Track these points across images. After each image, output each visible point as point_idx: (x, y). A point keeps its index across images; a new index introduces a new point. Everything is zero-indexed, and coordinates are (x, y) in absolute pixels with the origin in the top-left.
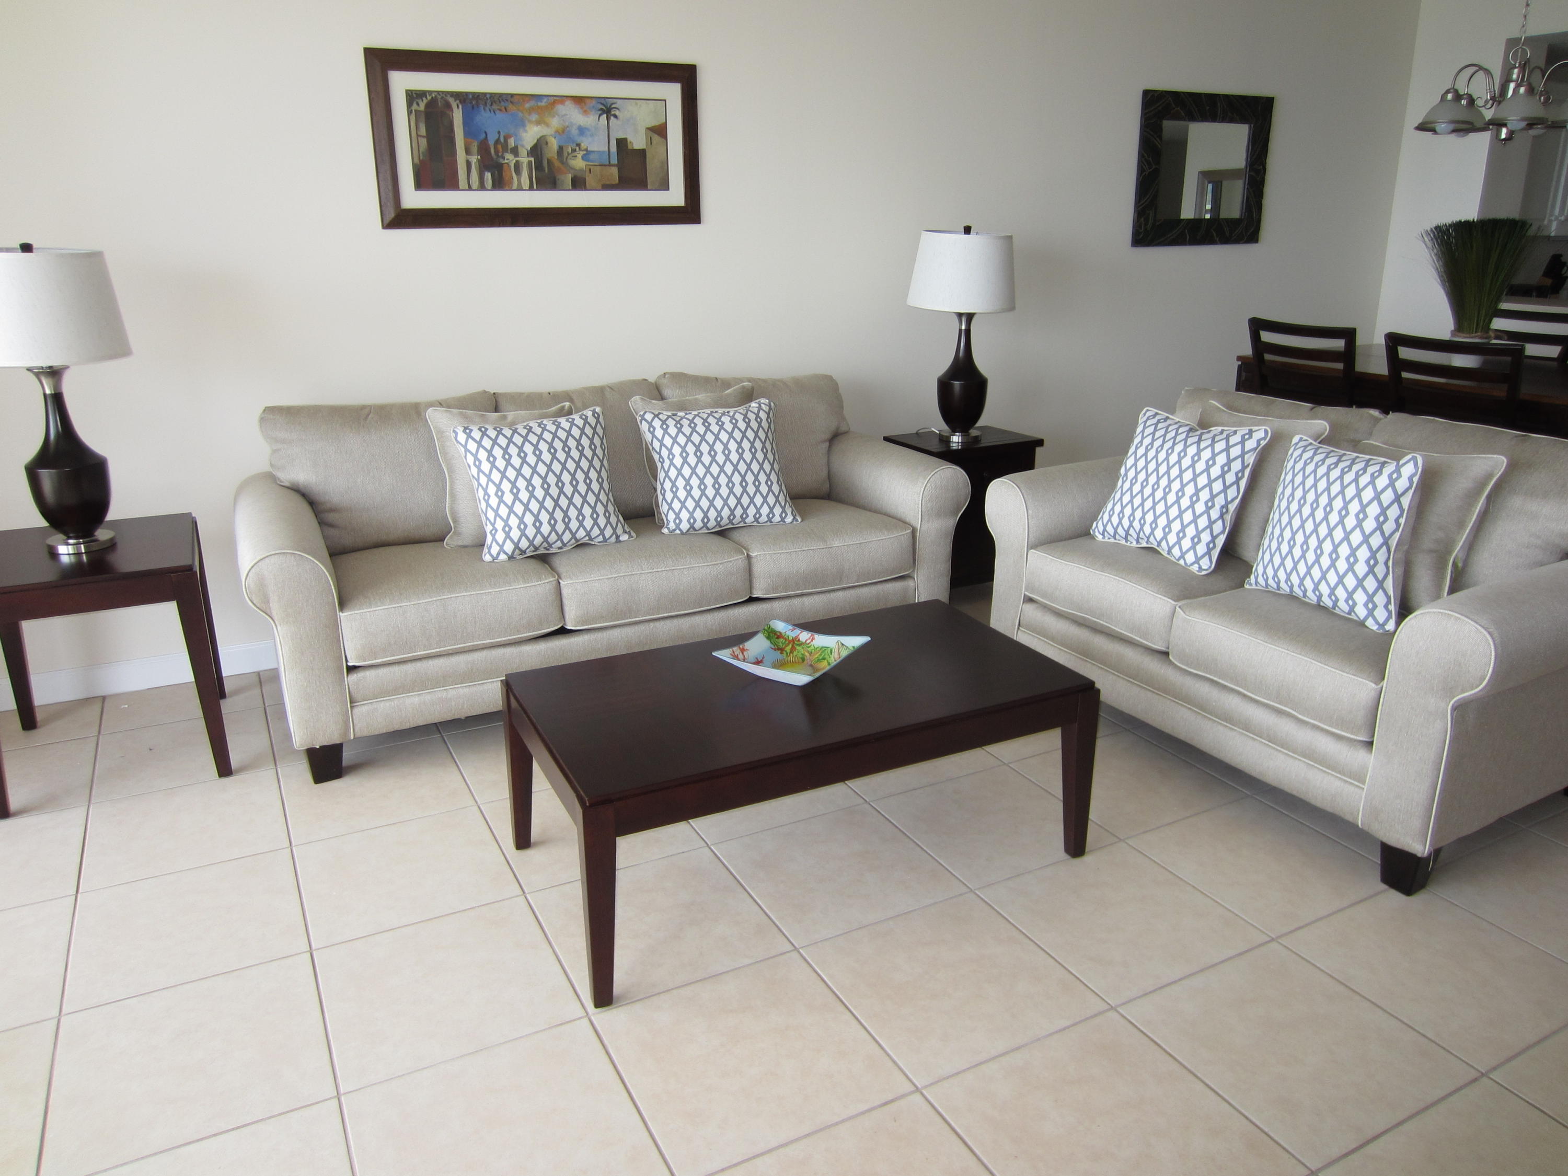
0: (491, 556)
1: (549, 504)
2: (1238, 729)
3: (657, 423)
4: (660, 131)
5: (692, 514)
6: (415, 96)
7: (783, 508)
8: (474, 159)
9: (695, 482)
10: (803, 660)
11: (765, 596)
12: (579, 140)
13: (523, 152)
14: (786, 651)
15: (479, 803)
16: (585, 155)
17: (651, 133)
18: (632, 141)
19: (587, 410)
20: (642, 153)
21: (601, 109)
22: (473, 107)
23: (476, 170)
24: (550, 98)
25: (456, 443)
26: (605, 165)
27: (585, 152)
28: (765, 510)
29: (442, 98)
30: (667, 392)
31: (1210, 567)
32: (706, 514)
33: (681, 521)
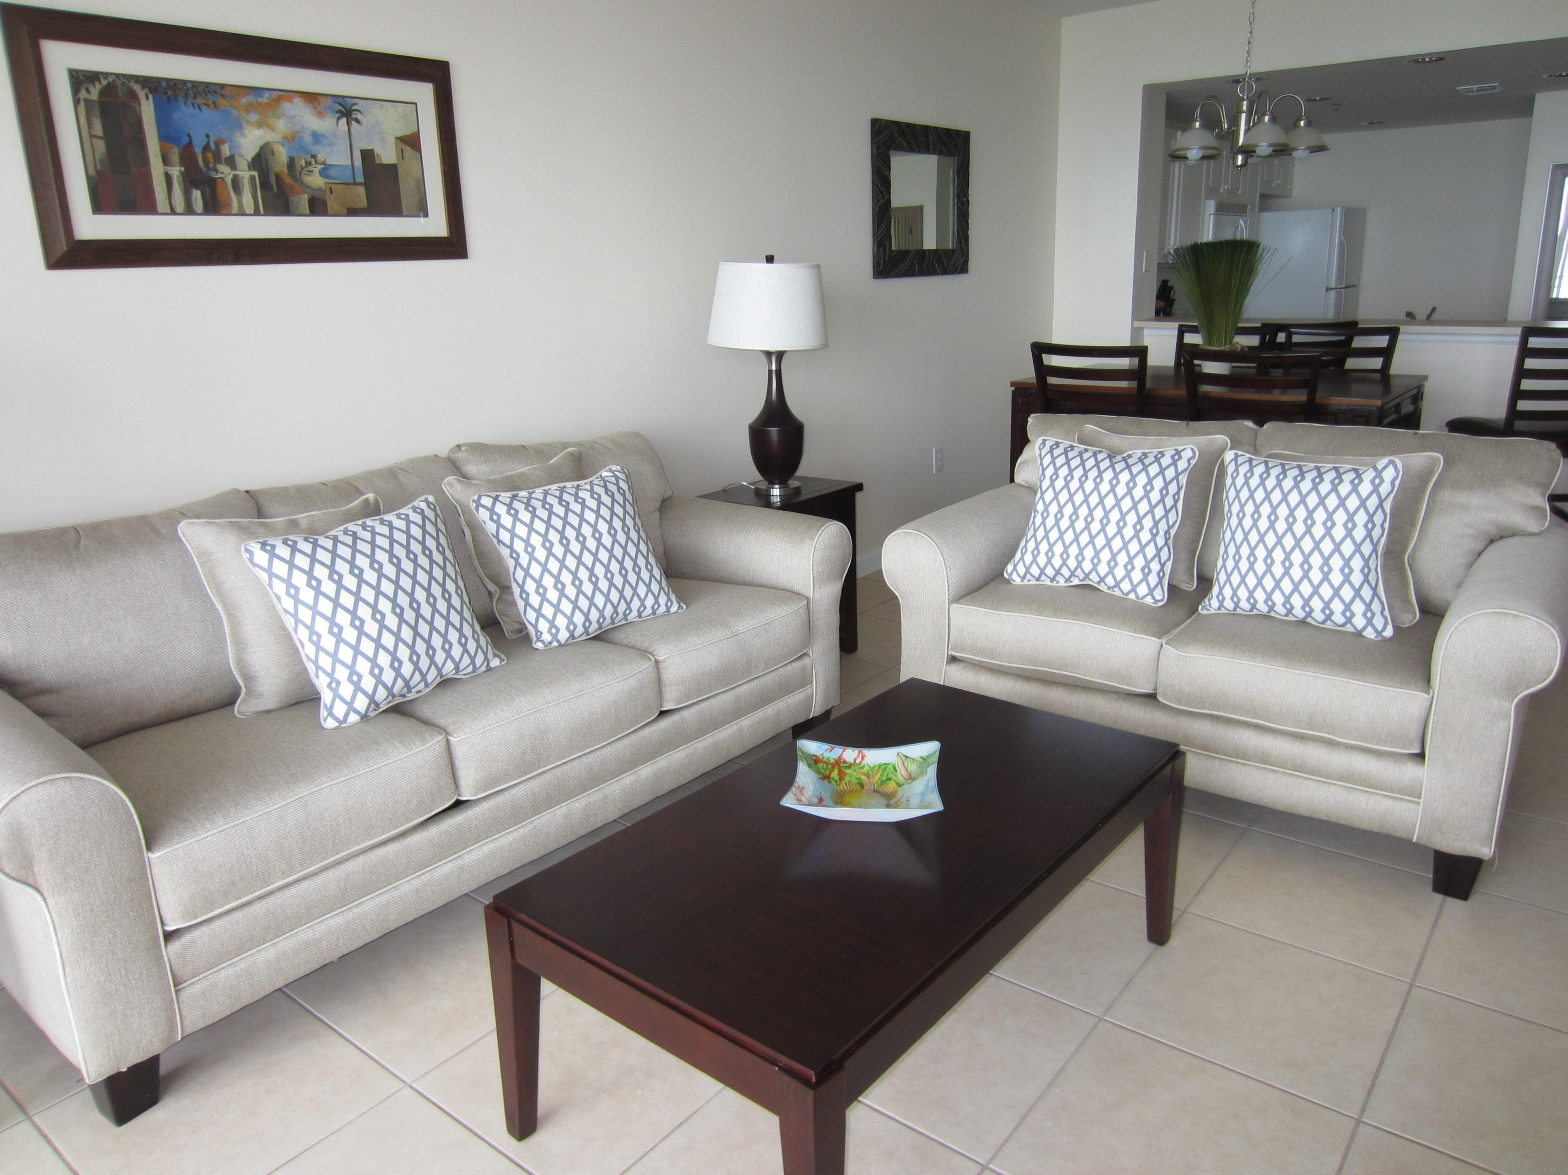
0: (336, 719)
1: (406, 633)
2: (1253, 764)
3: (501, 509)
4: (412, 142)
5: (570, 619)
6: (82, 78)
7: (667, 595)
8: (176, 171)
9: (566, 577)
10: (862, 786)
11: (677, 707)
12: (314, 149)
13: (242, 164)
14: (833, 779)
15: (408, 1081)
16: (323, 169)
17: (402, 145)
18: (380, 153)
19: (417, 501)
20: (394, 167)
21: (339, 111)
22: (169, 100)
23: (179, 185)
24: (273, 93)
25: (251, 566)
26: (348, 184)
27: (323, 166)
28: (650, 601)
29: (123, 84)
30: (471, 469)
31: (1164, 596)
32: (587, 616)
33: (558, 630)
